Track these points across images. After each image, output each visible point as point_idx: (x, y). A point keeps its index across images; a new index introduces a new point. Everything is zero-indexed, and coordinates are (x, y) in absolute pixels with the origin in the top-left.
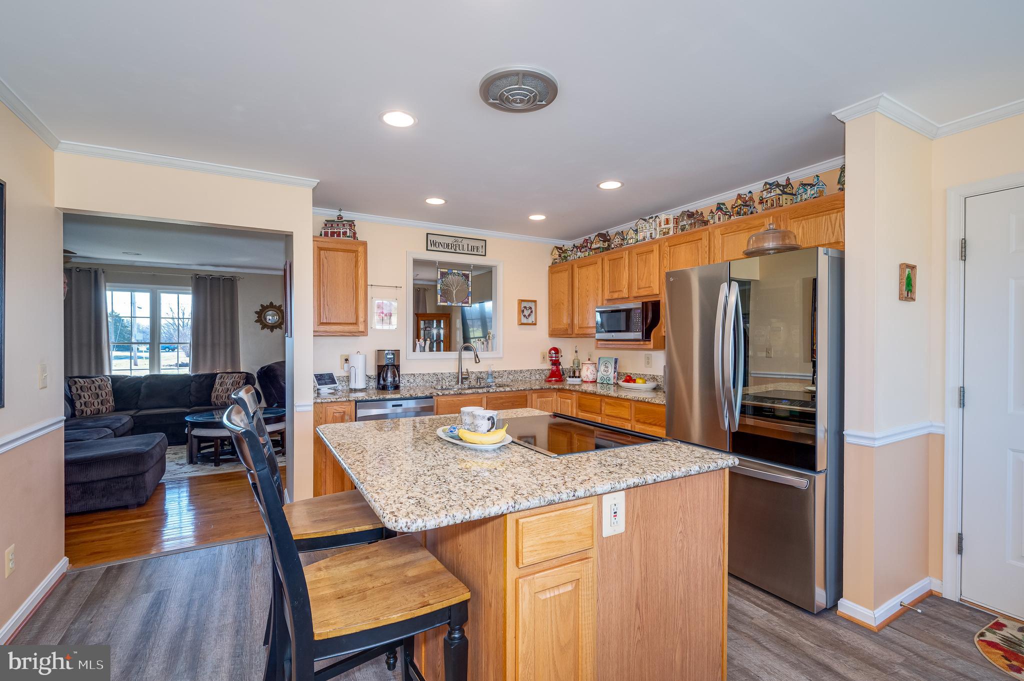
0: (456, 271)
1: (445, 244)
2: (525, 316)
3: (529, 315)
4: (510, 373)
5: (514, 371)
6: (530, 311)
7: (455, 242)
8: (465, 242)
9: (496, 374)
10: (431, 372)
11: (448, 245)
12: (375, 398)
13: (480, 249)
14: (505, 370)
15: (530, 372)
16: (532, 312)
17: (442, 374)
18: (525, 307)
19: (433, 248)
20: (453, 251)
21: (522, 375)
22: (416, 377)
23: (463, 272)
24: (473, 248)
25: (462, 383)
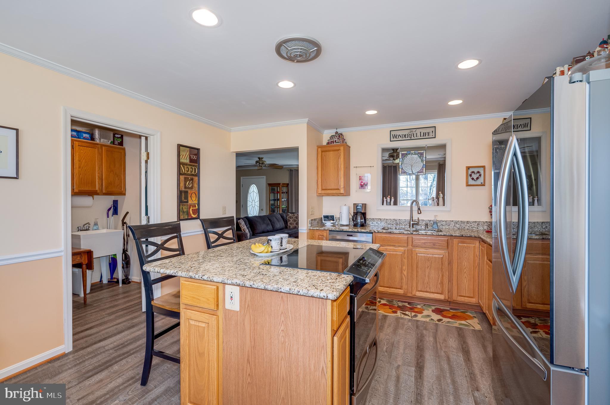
0: (413, 152)
1: (403, 135)
2: (473, 179)
3: (477, 178)
4: (456, 222)
5: (461, 221)
6: (478, 175)
7: (410, 132)
8: (418, 131)
9: (443, 223)
10: (392, 218)
11: (405, 136)
12: (338, 230)
13: (431, 134)
14: (452, 220)
15: (478, 223)
16: (480, 175)
17: (399, 220)
18: (473, 172)
19: (394, 139)
20: (409, 138)
21: (468, 225)
22: (382, 220)
23: (419, 151)
24: (425, 134)
25: (413, 227)
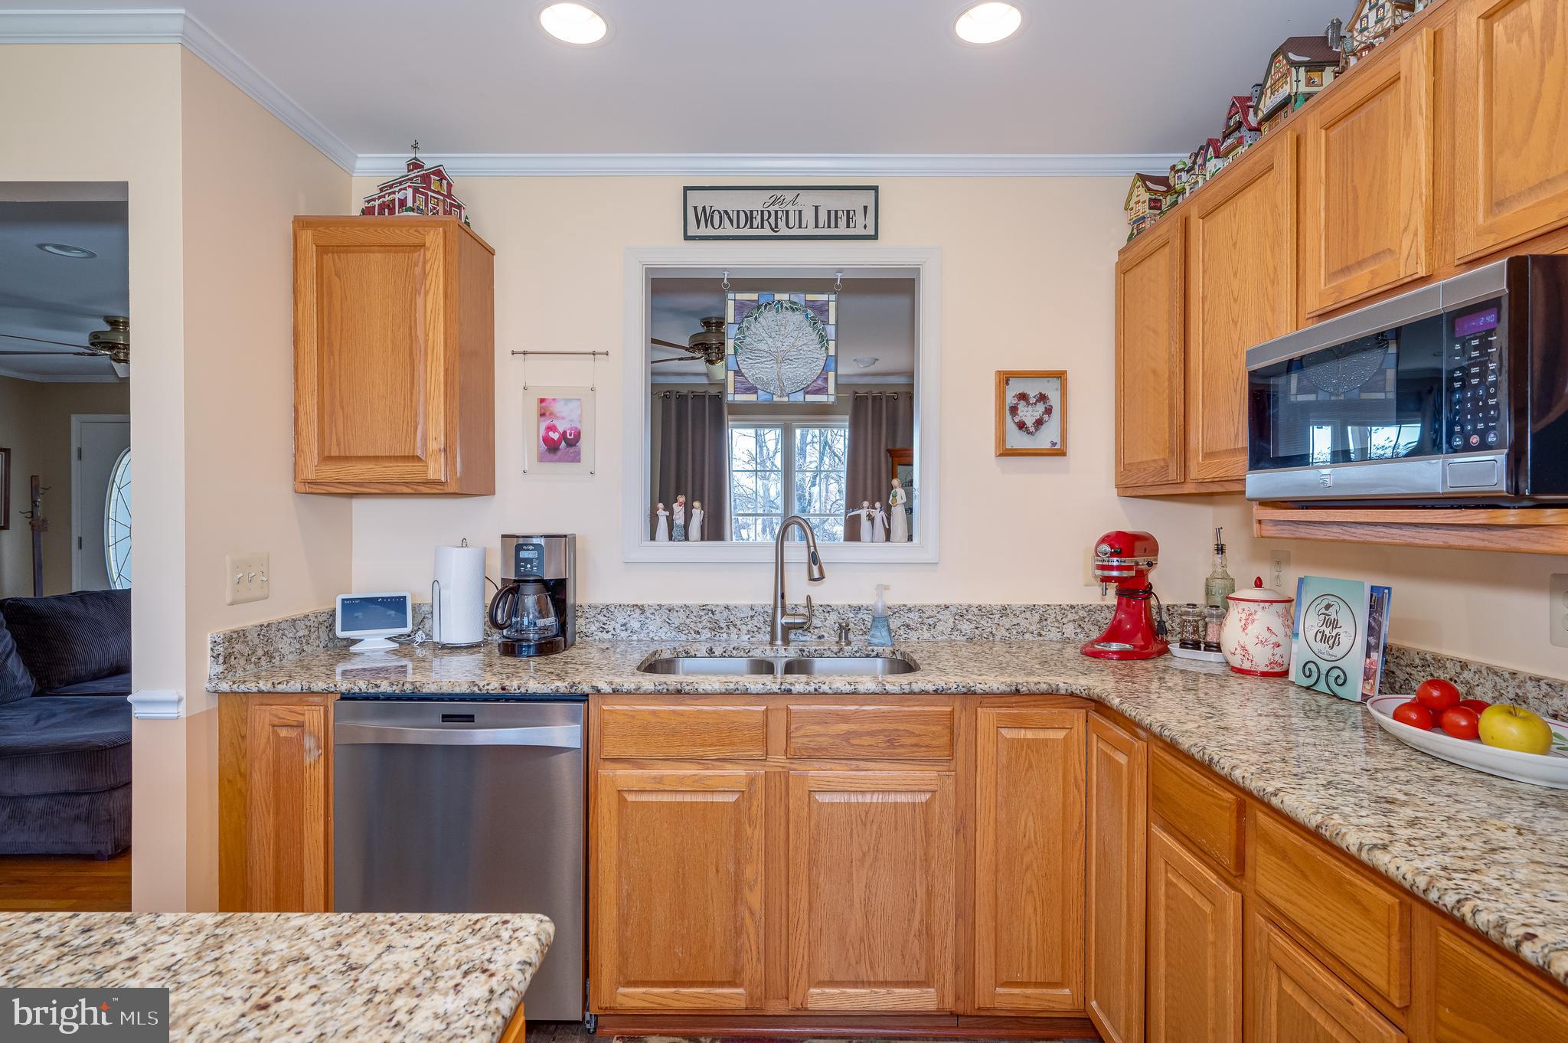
0: (786, 297)
1: (742, 215)
2: (1021, 426)
3: (1039, 423)
4: (961, 614)
5: (979, 608)
6: (1040, 408)
7: (773, 204)
8: (807, 201)
9: (911, 615)
10: (694, 601)
11: (750, 218)
13: (859, 219)
14: (943, 602)
15: (1043, 614)
16: (1049, 411)
17: (727, 608)
18: (1023, 397)
19: (704, 231)
20: (767, 231)
21: (1006, 622)
22: (648, 614)
23: (810, 297)
24: (833, 217)
25: (786, 641)
